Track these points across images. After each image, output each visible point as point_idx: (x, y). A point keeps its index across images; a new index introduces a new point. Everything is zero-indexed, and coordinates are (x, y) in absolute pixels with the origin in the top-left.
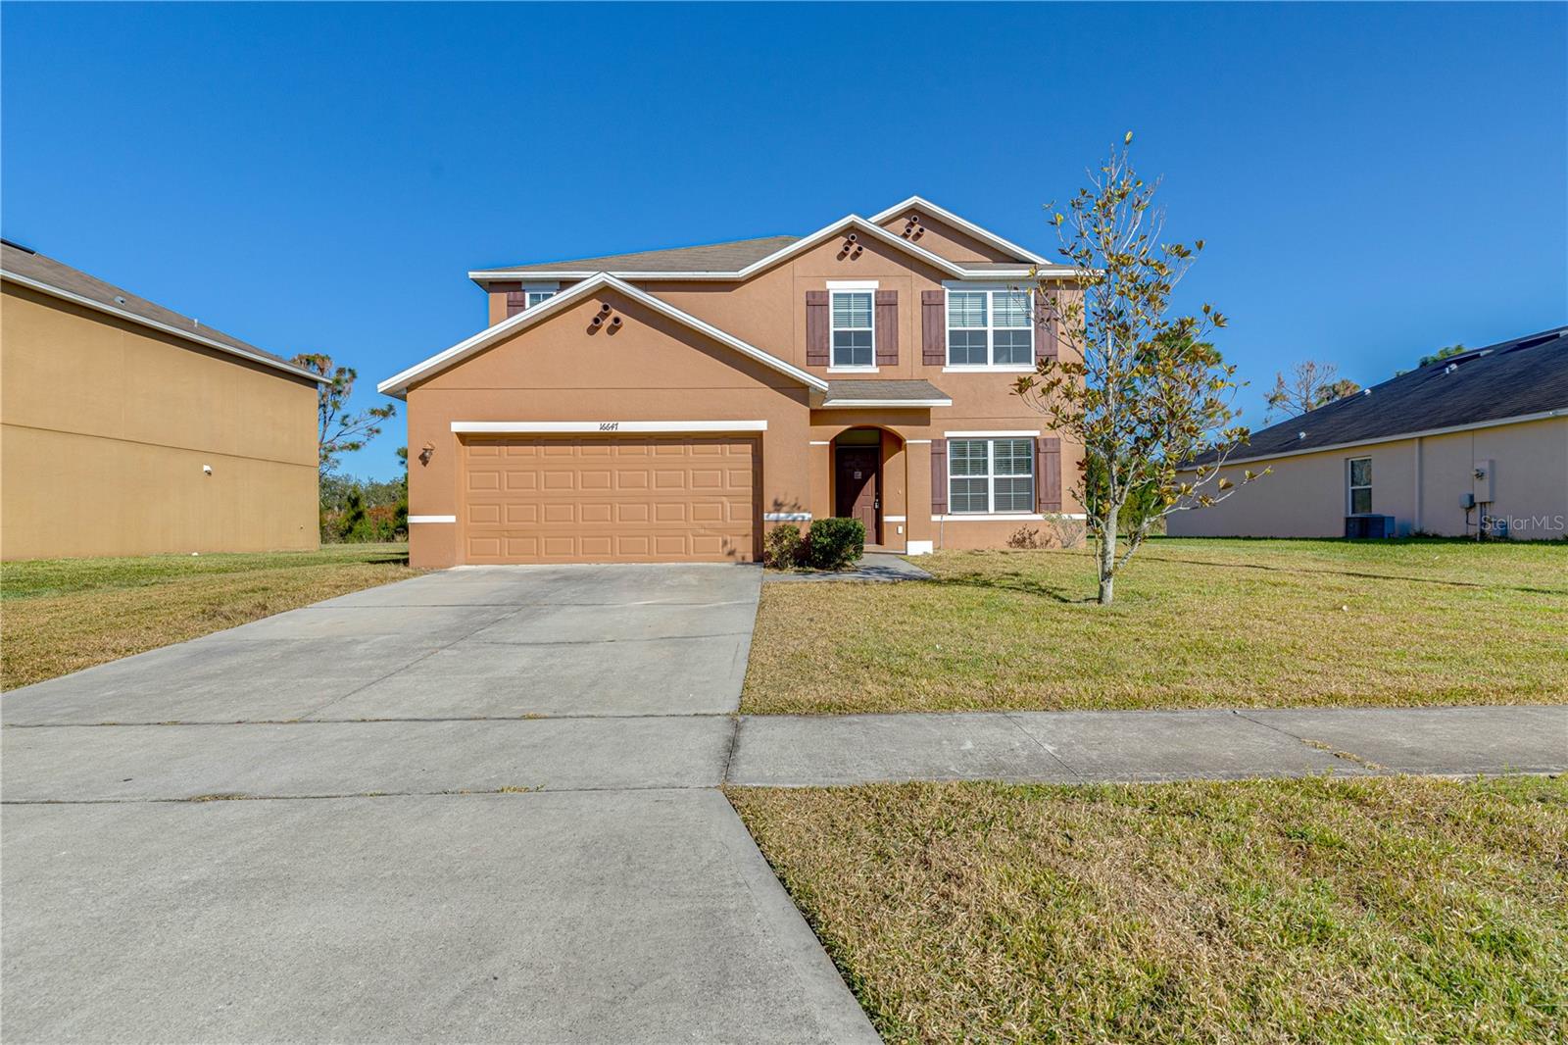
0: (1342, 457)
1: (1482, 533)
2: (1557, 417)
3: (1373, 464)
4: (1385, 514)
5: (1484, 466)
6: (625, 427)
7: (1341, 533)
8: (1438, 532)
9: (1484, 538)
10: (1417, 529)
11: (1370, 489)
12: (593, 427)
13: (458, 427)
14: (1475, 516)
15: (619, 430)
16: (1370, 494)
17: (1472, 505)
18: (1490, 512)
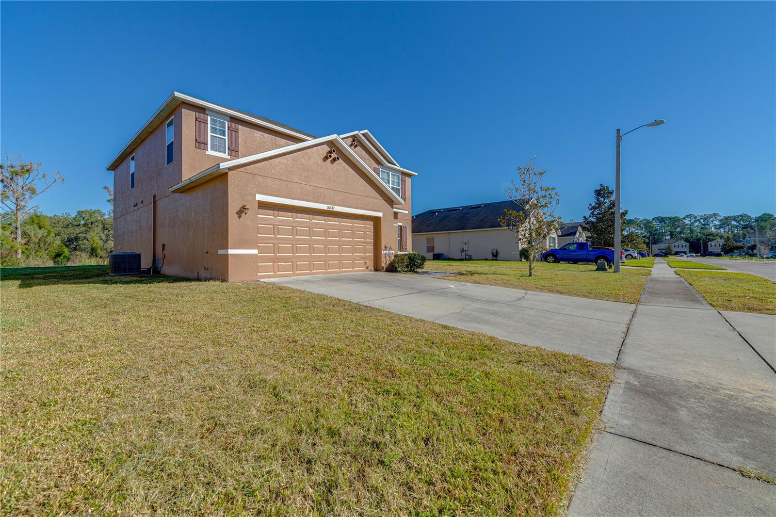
0: (425, 236)
1: (466, 258)
2: (485, 230)
3: (435, 239)
4: (442, 253)
5: (467, 241)
6: (338, 209)
7: (432, 258)
8: (454, 258)
9: (466, 260)
10: (448, 257)
11: (434, 246)
12: (324, 207)
13: (260, 197)
14: (463, 254)
15: (335, 210)
16: (434, 248)
17: (463, 251)
18: (467, 253)
